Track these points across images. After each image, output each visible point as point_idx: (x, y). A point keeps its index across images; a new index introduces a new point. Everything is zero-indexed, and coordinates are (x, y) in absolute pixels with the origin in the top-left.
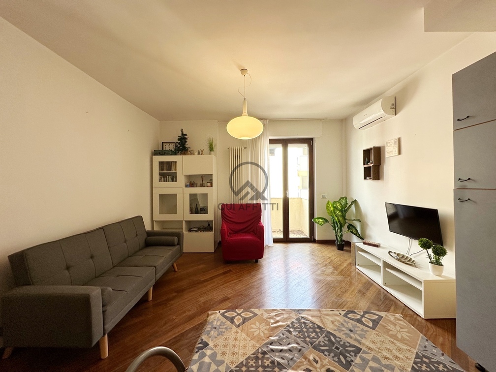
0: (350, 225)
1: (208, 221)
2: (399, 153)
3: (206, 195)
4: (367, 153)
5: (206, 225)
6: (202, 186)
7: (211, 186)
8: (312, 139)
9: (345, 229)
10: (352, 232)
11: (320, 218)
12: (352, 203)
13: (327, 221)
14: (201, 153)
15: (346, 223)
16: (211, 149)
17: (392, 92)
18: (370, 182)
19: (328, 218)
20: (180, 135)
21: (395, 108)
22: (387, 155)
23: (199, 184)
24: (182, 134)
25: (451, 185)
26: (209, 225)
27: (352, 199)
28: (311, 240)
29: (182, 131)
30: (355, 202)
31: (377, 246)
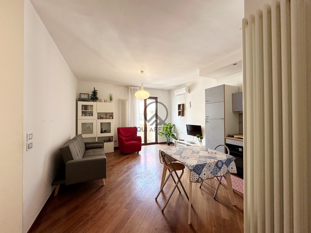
0: (173, 134)
1: (109, 137)
2: (190, 107)
3: (110, 123)
4: (179, 106)
5: (108, 139)
6: (106, 118)
7: (113, 118)
8: (157, 98)
9: (170, 136)
10: (173, 137)
11: (161, 133)
12: (173, 125)
13: (164, 134)
14: (106, 101)
15: (171, 134)
16: (111, 99)
17: (188, 85)
18: (180, 117)
19: (164, 132)
20: (93, 91)
21: (189, 91)
22: (186, 107)
23: (104, 118)
24: (95, 90)
25: (204, 118)
26: (110, 139)
27: (173, 124)
28: (156, 143)
29: (94, 88)
30: (174, 125)
31: (183, 140)
